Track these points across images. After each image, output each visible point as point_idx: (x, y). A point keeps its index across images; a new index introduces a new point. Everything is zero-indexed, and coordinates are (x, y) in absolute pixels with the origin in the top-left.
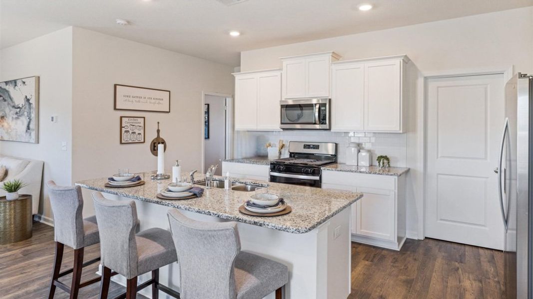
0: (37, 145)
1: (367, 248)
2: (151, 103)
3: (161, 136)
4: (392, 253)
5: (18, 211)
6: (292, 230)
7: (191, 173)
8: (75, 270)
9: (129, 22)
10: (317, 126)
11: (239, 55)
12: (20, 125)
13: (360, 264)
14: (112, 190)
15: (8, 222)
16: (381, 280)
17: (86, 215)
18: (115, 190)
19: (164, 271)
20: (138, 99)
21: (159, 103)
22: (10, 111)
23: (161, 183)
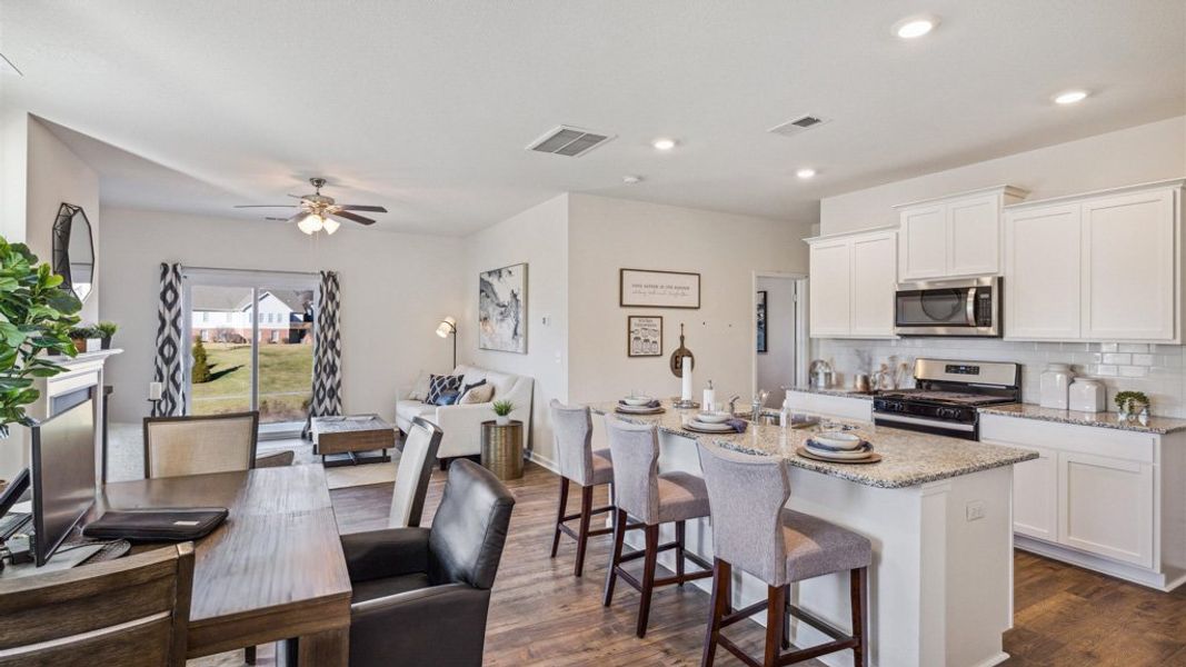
0: (524, 356)
1: (1079, 572)
2: (670, 294)
3: (686, 346)
4: (1146, 593)
5: (509, 440)
6: (871, 482)
7: (730, 401)
8: (583, 516)
9: (640, 178)
10: (973, 331)
11: (817, 205)
12: (506, 329)
13: (1054, 597)
14: (625, 416)
15: (498, 453)
16: (1097, 629)
17: (596, 446)
18: (629, 417)
19: (692, 525)
20: (652, 290)
21: (684, 294)
22: (494, 309)
23: (686, 414)
